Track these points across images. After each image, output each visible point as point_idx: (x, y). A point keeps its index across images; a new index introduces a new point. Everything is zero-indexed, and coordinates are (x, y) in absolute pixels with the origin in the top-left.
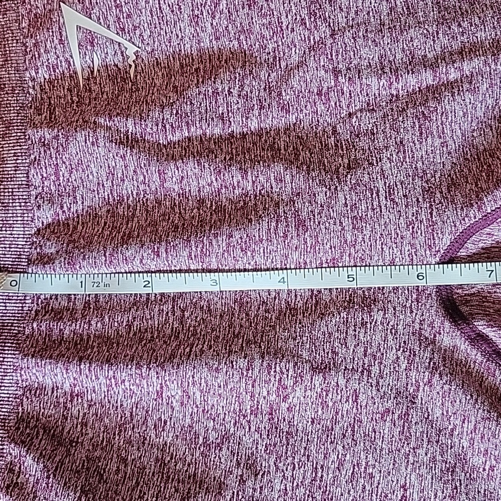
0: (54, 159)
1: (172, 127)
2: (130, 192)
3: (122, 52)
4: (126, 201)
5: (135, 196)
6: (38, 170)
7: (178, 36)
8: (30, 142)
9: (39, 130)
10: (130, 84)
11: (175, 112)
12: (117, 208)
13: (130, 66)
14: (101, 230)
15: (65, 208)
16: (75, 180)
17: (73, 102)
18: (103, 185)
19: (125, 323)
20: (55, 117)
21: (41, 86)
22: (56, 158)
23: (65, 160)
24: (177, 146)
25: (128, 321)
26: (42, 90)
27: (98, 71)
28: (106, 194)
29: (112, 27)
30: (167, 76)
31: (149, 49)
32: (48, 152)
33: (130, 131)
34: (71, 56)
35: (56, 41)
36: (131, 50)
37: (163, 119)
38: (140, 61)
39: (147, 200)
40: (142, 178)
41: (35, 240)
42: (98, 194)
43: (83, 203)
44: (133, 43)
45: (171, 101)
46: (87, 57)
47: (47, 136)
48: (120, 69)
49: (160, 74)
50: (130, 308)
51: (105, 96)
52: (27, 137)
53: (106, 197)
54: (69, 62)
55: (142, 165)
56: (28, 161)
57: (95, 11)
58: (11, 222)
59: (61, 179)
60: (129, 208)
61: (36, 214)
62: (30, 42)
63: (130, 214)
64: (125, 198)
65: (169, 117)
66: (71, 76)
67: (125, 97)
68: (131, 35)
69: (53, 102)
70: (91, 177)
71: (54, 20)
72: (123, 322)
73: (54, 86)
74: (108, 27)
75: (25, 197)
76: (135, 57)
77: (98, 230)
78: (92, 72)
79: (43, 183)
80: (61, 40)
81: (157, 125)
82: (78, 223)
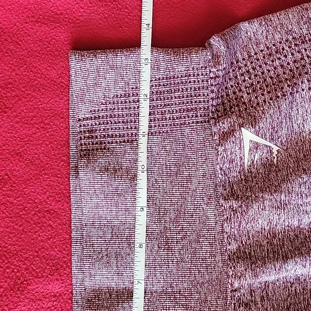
0: (239, 218)
1: (307, 196)
2: (280, 231)
3: (271, 151)
4: (277, 236)
5: (283, 233)
6: (229, 224)
7: (301, 140)
8: (223, 208)
9: (229, 202)
10: (274, 167)
11: (307, 187)
12: (273, 240)
13: (274, 158)
14: (266, 254)
15: (244, 243)
16: (249, 227)
17: (242, 179)
18: (264, 229)
19: (286, 307)
20: (234, 191)
21: (224, 172)
22: (241, 218)
23: (245, 218)
24: (308, 205)
25: (287, 306)
26: (224, 174)
27: (257, 161)
28: (266, 233)
29: (268, 139)
30: (296, 162)
31: (285, 148)
32: (236, 215)
33: (282, 200)
34: (244, 156)
35: (237, 148)
36: (275, 149)
37: (301, 192)
38: (280, 155)
39: (289, 235)
40: (288, 223)
41: (229, 263)
42: (261, 233)
43: (253, 239)
44: (277, 145)
45: (305, 181)
46: (252, 155)
47: (235, 205)
48: (268, 160)
49: (292, 161)
50: (287, 298)
51: (260, 176)
52: (221, 204)
53: (266, 235)
54: (242, 158)
55: (290, 218)
56: (222, 218)
57: (261, 132)
58: (215, 253)
59: (241, 227)
60: (279, 240)
61: (228, 248)
62: (221, 149)
63: (281, 243)
64: (277, 234)
65: (304, 190)
66: (241, 165)
67: (273, 175)
68: (276, 141)
69: (230, 180)
70: (258, 225)
71: (237, 137)
72: (284, 307)
73: (231, 171)
74: (266, 139)
75: (221, 239)
76: (277, 153)
77: (265, 254)
78: (253, 162)
79: (231, 230)
80: (240, 148)
81: (298, 195)
82: (251, 250)
